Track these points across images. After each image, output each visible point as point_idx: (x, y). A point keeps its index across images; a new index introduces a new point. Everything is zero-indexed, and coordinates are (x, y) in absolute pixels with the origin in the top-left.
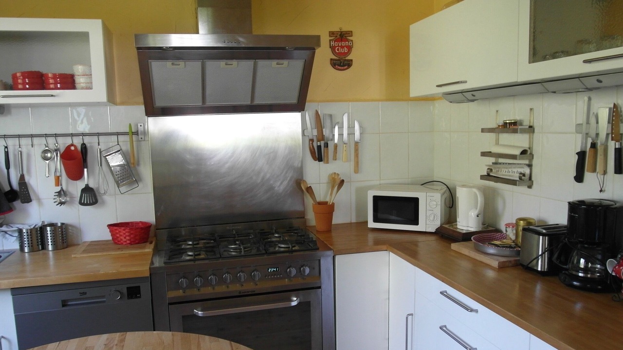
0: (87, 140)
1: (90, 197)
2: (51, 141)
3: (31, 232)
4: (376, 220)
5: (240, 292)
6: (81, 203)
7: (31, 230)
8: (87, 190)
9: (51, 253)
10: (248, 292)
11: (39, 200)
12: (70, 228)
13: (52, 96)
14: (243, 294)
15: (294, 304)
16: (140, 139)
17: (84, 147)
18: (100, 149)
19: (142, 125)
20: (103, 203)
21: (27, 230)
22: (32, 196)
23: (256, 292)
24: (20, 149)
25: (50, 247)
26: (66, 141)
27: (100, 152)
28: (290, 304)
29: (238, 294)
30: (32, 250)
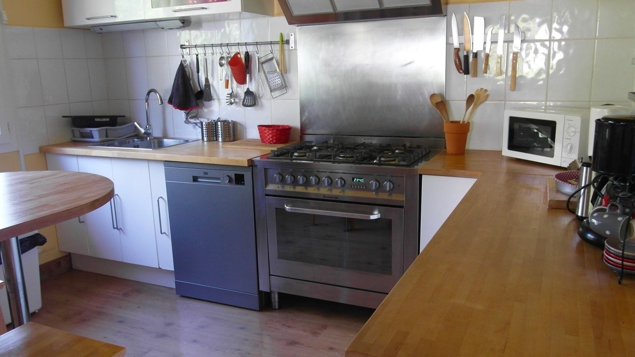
0: (251, 49)
1: (251, 99)
2: (225, 49)
3: (208, 124)
4: (511, 147)
5: (324, 196)
6: (244, 105)
7: (208, 123)
8: (248, 93)
9: (220, 143)
10: (332, 197)
11: (219, 99)
12: (239, 126)
13: (203, 8)
14: (327, 198)
15: (373, 217)
16: (291, 48)
17: (247, 55)
18: (258, 57)
19: (293, 34)
20: (262, 106)
21: (206, 123)
22: (214, 96)
23: (338, 199)
24: (205, 57)
25: (220, 139)
26: (234, 50)
27: (258, 59)
28: (369, 217)
29: (322, 198)
30: (209, 140)
